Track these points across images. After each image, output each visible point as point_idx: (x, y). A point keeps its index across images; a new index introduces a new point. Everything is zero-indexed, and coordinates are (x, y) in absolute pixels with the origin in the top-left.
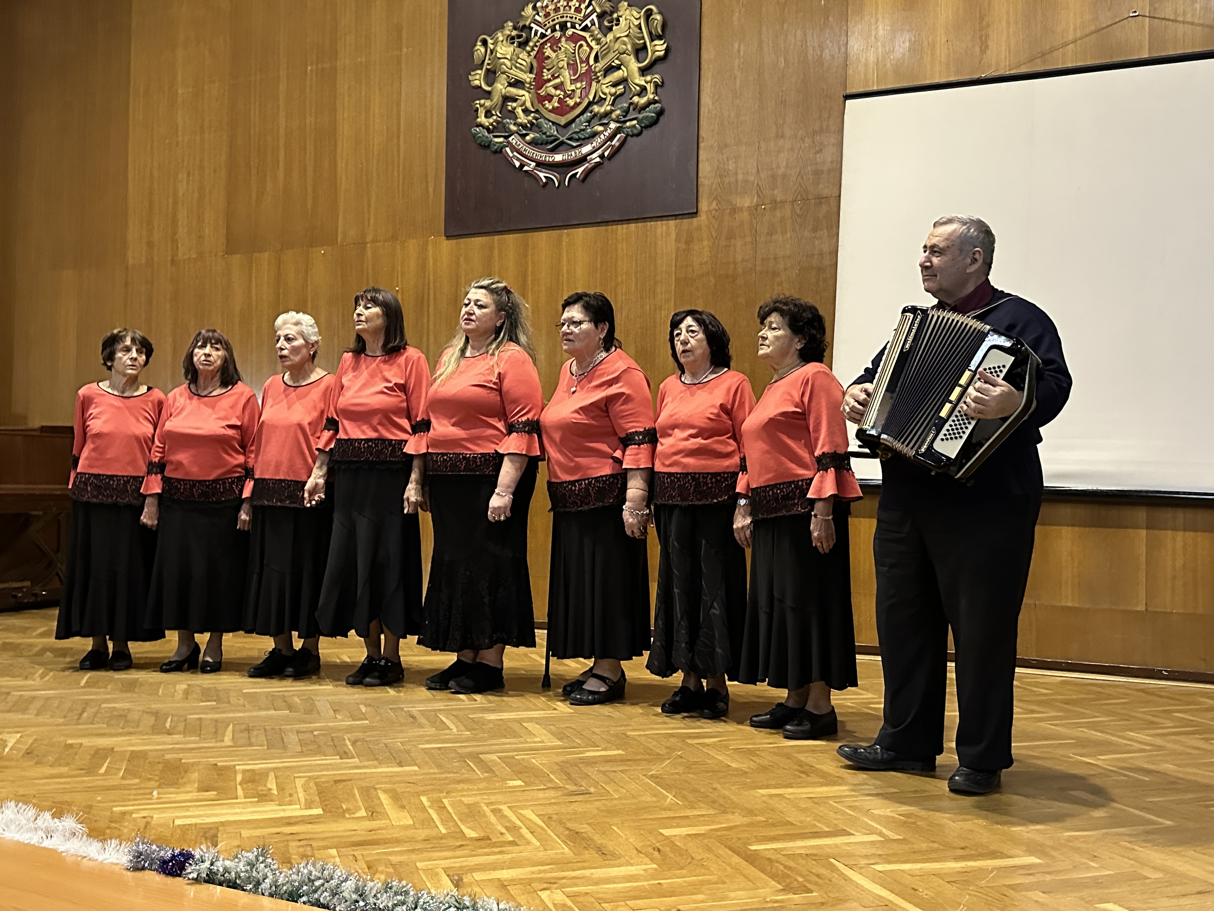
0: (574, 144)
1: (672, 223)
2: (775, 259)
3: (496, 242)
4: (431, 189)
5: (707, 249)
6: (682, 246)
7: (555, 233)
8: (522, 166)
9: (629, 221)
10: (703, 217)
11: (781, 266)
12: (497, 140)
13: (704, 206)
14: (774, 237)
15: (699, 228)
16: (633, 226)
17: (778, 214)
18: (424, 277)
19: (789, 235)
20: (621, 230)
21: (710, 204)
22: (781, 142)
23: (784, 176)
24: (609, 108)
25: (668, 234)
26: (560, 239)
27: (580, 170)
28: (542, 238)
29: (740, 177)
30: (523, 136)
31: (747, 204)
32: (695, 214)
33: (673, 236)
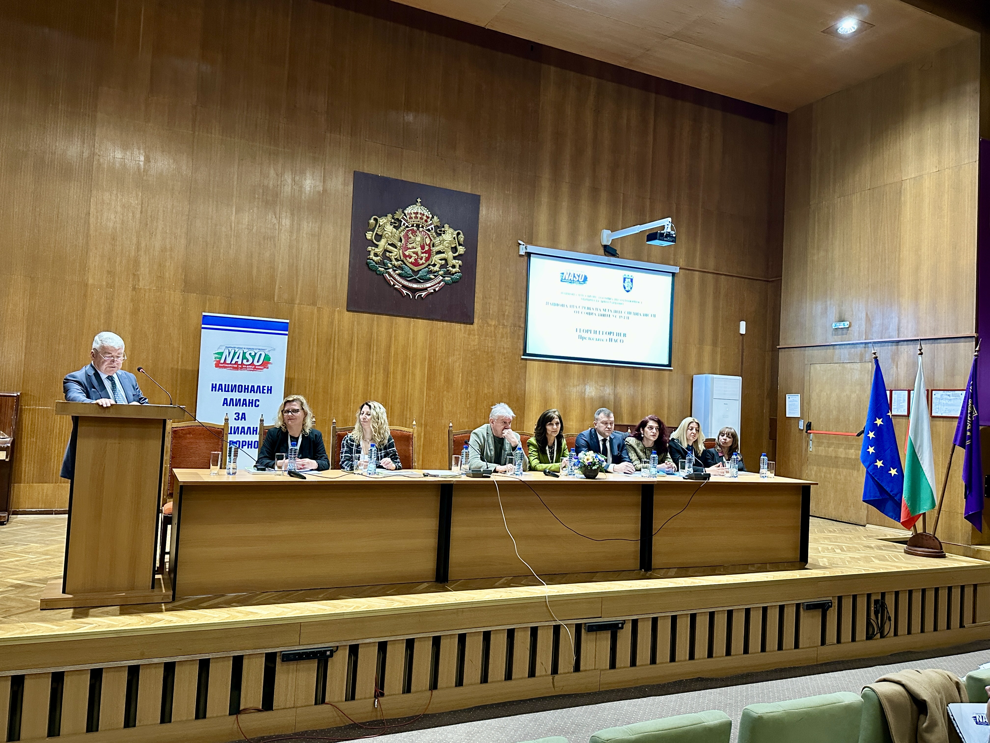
0: (422, 281)
1: (462, 325)
2: (503, 348)
3: (375, 318)
4: (338, 284)
5: (477, 339)
6: (467, 336)
7: (407, 319)
8: (394, 285)
9: (443, 321)
10: (475, 326)
11: (505, 351)
12: (380, 268)
13: (476, 320)
14: (503, 339)
15: (474, 330)
16: (445, 323)
17: (505, 330)
18: (332, 329)
19: (509, 339)
20: (440, 324)
21: (478, 321)
22: (507, 302)
23: (508, 315)
24: (438, 269)
25: (461, 329)
26: (410, 323)
27: (424, 294)
28: (401, 321)
29: (491, 312)
30: (395, 271)
31: (493, 324)
32: (472, 323)
33: (463, 331)
